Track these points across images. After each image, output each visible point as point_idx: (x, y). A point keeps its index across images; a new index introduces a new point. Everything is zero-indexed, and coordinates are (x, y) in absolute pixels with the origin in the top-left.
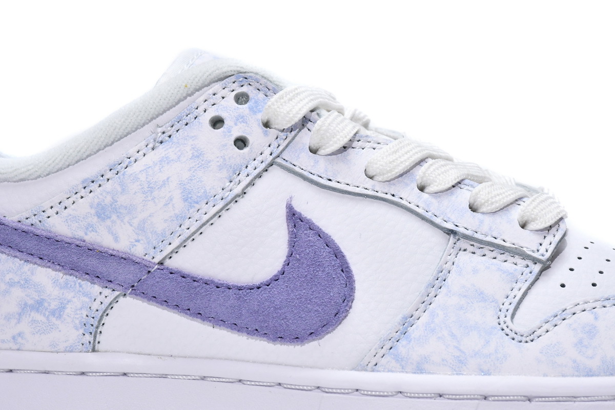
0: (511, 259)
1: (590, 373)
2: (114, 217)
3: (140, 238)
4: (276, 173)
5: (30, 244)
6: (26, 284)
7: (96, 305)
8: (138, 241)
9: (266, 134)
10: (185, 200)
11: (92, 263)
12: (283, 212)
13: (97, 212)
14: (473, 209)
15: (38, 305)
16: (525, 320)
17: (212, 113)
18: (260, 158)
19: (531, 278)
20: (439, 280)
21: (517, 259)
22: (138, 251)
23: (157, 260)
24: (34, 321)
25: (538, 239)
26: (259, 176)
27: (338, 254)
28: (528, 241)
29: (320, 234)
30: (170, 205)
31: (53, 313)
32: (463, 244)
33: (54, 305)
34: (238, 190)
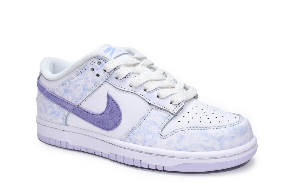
0: (166, 113)
1: (179, 150)
2: (68, 93)
3: (73, 99)
4: (106, 84)
5: (52, 97)
6: (52, 107)
7: (65, 115)
8: (73, 100)
9: (104, 73)
10: (83, 90)
11: (64, 104)
12: (106, 95)
13: (64, 91)
14: (158, 97)
15: (54, 113)
16: (166, 131)
17: (91, 67)
18: (102, 80)
19: (170, 119)
20: (145, 117)
21: (168, 113)
22: (73, 102)
23: (77, 105)
24: (54, 116)
25: (174, 107)
26: (102, 84)
27: (118, 108)
28: (171, 108)
29: (115, 102)
30: (80, 91)
31: (57, 115)
32: (153, 107)
33: (57, 113)
34: (96, 88)
